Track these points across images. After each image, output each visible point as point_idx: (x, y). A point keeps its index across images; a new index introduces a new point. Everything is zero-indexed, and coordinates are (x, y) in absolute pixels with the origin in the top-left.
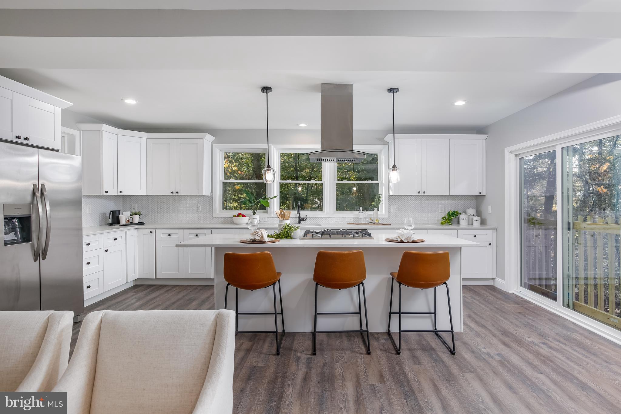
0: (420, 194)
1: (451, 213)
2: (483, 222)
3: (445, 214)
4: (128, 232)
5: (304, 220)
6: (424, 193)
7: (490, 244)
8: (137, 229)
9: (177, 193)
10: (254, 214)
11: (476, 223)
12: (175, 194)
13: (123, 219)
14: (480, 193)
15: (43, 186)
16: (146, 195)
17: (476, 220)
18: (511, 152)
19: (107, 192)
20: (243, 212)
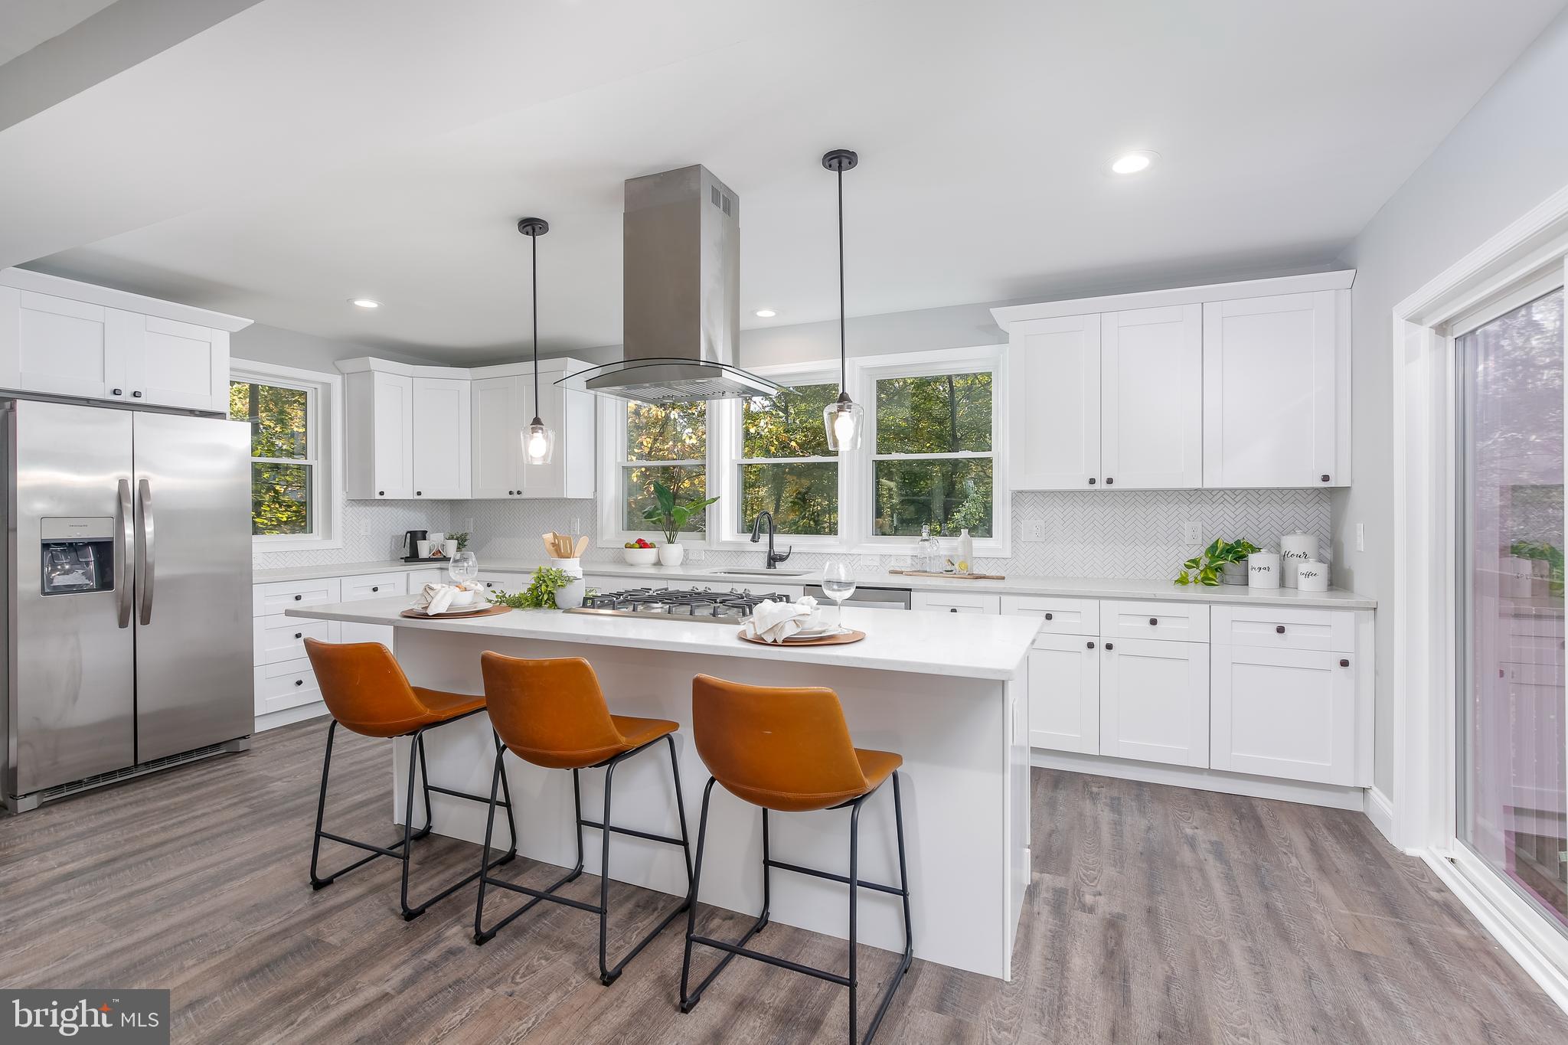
0: (1096, 486)
1: (1220, 545)
2: (1337, 580)
3: (1198, 552)
4: (412, 574)
5: (782, 559)
6: (1110, 481)
7: (1344, 663)
8: (441, 569)
9: (519, 493)
10: (670, 542)
11: (1310, 580)
12: (516, 496)
13: (424, 549)
14: (1326, 478)
15: (144, 483)
16: (470, 498)
17: (1308, 575)
18: (1416, 319)
19: (382, 493)
20: (648, 537)
